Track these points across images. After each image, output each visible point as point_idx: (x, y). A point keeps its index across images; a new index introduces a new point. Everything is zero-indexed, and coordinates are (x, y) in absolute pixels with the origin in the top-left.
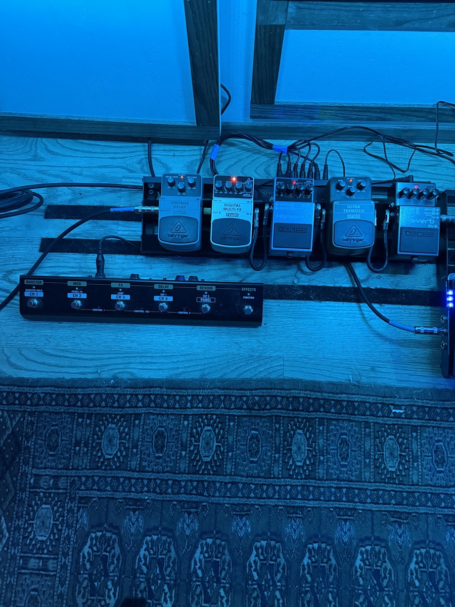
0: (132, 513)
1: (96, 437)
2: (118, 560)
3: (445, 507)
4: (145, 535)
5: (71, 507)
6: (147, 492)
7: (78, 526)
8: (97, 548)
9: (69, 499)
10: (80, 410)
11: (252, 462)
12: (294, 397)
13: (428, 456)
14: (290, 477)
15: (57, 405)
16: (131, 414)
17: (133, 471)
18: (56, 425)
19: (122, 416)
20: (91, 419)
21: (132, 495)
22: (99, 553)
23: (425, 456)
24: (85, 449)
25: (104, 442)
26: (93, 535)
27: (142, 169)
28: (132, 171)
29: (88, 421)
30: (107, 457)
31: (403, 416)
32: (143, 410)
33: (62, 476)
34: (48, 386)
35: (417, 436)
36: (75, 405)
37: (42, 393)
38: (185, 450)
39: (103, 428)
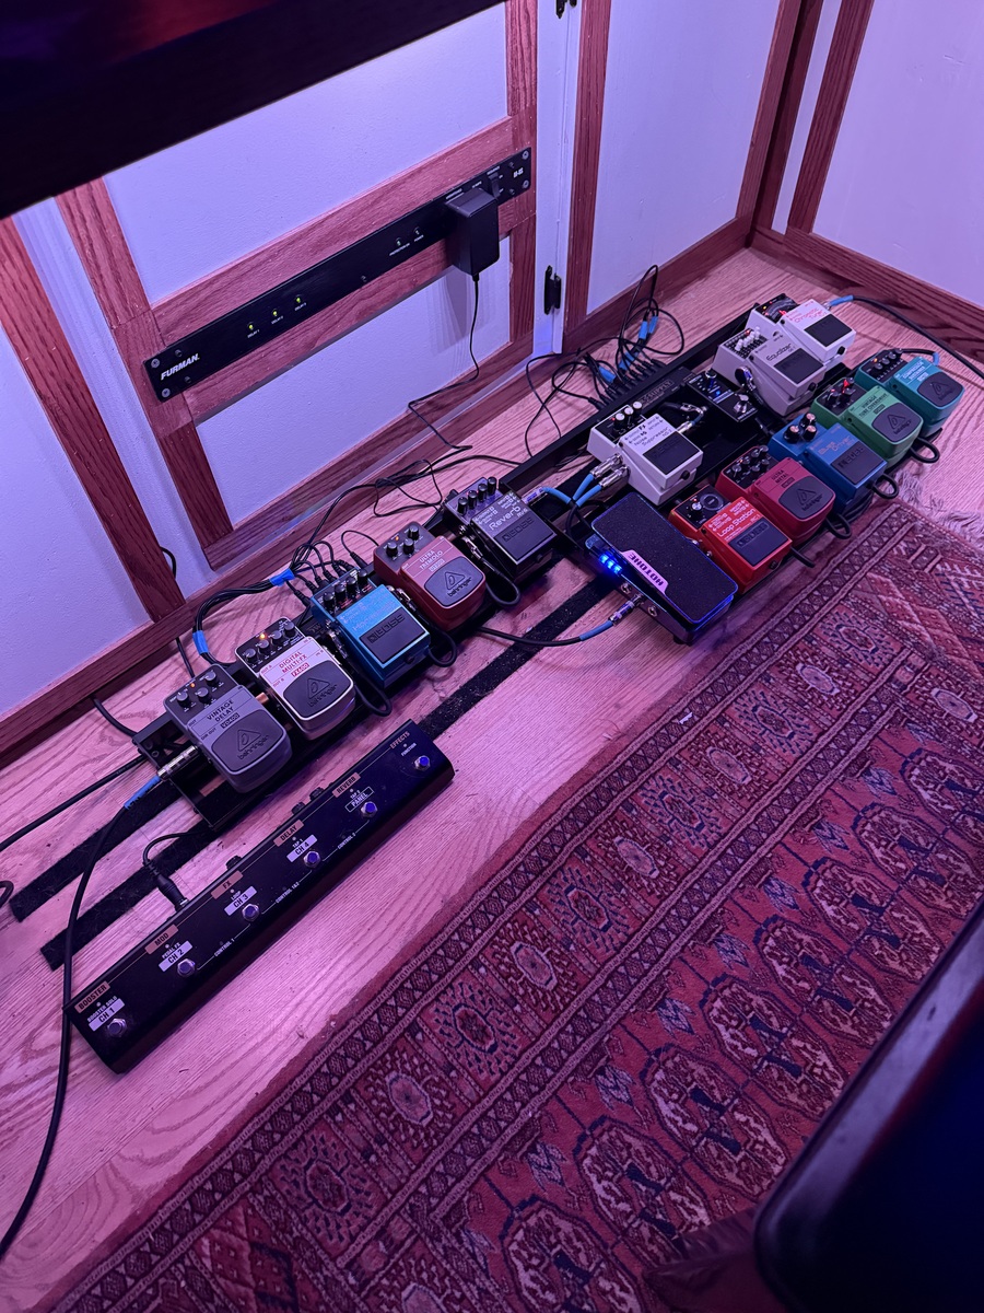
0: (532, 1156)
1: (383, 1115)
2: (580, 1239)
3: (836, 764)
4: (579, 1164)
5: (444, 1247)
6: (523, 1106)
7: (481, 1261)
8: (537, 1256)
9: (432, 1240)
10: (326, 1105)
12: (572, 810)
13: (764, 732)
14: (662, 898)
15: (283, 1134)
16: (402, 1035)
17: (479, 1102)
18: (310, 1163)
19: (391, 1051)
20: (352, 1100)
21: (510, 1132)
22: (547, 1260)
23: (761, 735)
24: (385, 1147)
25: (402, 1108)
26: (514, 1247)
27: (113, 743)
28: (101, 758)
29: (352, 1107)
30: (425, 1123)
31: (696, 718)
32: (412, 1014)
33: (388, 1222)
34: (244, 1127)
35: (731, 724)
36: (312, 1107)
37: (245, 1143)
38: (517, 1003)
39: (380, 1093)
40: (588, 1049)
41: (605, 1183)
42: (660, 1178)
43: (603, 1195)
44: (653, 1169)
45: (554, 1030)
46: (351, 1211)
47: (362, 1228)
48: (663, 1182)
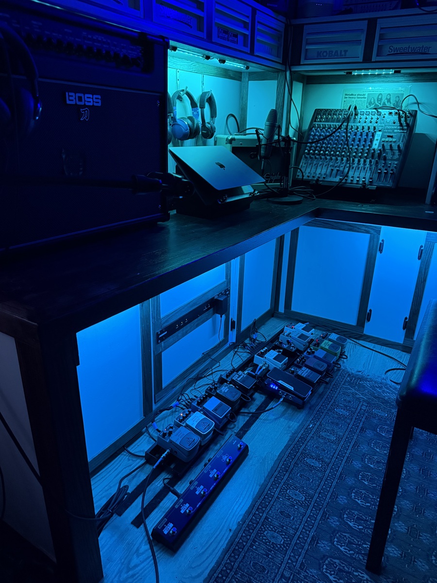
0: (318, 545)
1: (268, 543)
2: (343, 564)
3: (356, 431)
4: (333, 544)
5: (303, 576)
6: (309, 532)
7: (316, 577)
8: (333, 571)
9: (298, 575)
10: (249, 544)
11: (312, 482)
14: (325, 471)
15: (239, 555)
16: (264, 521)
17: (296, 533)
18: (251, 562)
19: (263, 525)
20: (256, 542)
21: (309, 540)
22: (336, 571)
23: (333, 427)
24: (272, 552)
25: (273, 541)
26: (324, 570)
27: (132, 460)
28: (130, 465)
29: (257, 543)
30: (282, 543)
31: (314, 426)
32: (265, 515)
33: (283, 573)
34: (224, 556)
35: (324, 426)
36: (244, 546)
37: (227, 561)
38: (295, 506)
39: (264, 538)
40: (322, 513)
41: (343, 547)
42: (358, 542)
43: (344, 550)
44: (355, 540)
45: (309, 510)
46: (270, 572)
47: (275, 576)
48: (359, 543)
